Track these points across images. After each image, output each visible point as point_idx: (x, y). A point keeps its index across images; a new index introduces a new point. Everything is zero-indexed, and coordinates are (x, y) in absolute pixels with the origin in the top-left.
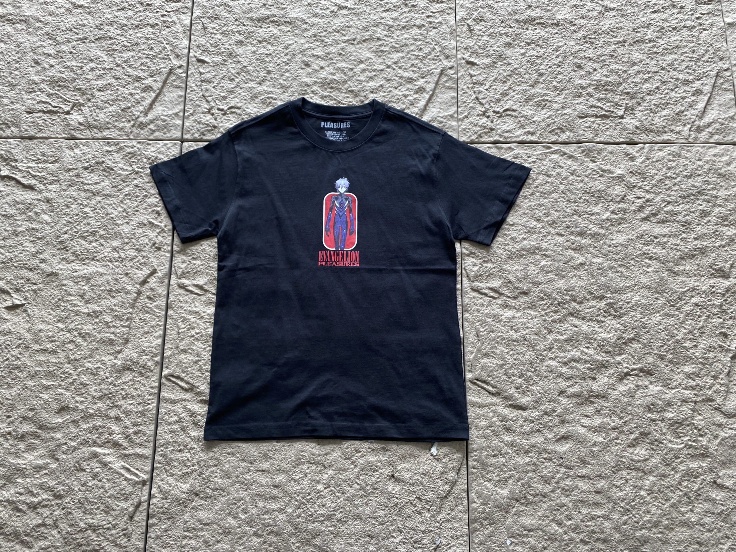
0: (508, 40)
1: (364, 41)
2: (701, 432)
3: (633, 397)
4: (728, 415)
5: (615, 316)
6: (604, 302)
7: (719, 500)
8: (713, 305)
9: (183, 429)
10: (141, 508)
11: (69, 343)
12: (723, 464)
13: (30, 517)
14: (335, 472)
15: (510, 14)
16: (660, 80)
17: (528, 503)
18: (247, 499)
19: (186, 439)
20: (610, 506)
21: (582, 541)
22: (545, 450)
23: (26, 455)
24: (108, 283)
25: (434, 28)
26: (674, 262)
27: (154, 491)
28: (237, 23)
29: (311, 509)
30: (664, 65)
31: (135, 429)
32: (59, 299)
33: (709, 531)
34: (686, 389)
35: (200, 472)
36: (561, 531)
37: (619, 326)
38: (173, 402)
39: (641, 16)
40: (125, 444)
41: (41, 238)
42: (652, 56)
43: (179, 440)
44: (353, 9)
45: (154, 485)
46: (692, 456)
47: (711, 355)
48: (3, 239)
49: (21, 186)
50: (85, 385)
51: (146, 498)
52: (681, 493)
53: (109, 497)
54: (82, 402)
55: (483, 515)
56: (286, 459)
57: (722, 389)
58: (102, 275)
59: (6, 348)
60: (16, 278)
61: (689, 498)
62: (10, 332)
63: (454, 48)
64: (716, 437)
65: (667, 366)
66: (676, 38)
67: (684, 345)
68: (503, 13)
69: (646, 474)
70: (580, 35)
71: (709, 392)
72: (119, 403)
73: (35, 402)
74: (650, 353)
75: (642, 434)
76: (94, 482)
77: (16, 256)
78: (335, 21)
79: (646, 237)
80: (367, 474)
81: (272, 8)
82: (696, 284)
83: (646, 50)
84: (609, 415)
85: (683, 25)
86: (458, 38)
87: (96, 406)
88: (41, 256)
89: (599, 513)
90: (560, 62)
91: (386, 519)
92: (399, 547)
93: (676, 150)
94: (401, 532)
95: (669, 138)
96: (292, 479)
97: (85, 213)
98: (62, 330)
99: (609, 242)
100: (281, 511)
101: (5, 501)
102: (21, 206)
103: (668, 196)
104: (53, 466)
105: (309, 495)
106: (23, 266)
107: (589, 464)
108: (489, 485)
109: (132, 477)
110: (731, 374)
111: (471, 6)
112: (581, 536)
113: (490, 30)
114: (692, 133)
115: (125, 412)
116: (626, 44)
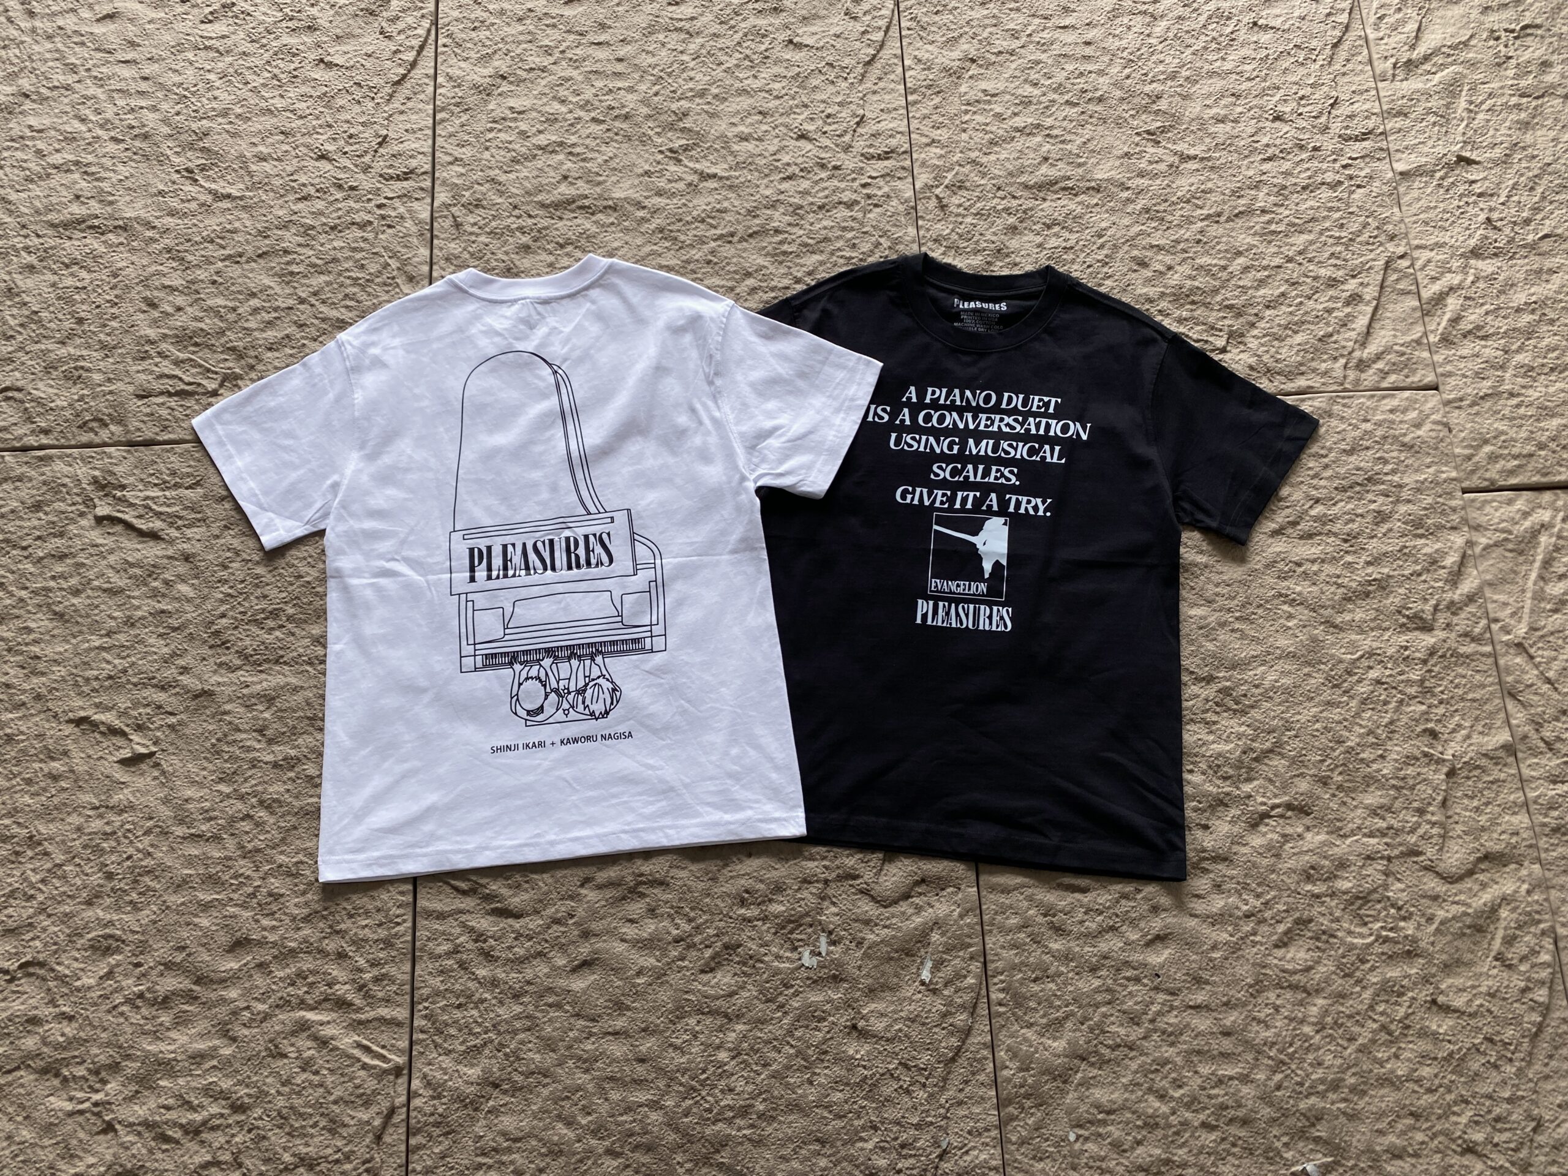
0: (1012, 220)
1: (750, 236)
2: (1402, 913)
3: (1277, 856)
4: (1451, 879)
5: (1235, 711)
6: (1213, 688)
7: (1445, 1034)
8: (1408, 681)
9: (463, 965)
10: (397, 1119)
11: (242, 819)
12: (1447, 968)
13: (188, 1150)
14: (748, 1027)
15: (1011, 174)
16: (1287, 281)
17: (1103, 1063)
18: (590, 1087)
19: (470, 984)
20: (1250, 1057)
21: (1204, 1125)
22: (1127, 963)
23: (173, 1034)
24: (308, 704)
25: (876, 206)
26: (1333, 607)
27: (416, 1084)
28: (516, 212)
29: (709, 1098)
30: (1291, 254)
31: (375, 972)
32: (218, 740)
33: (1430, 1091)
34: (1371, 835)
35: (500, 1044)
36: (1165, 1109)
37: (1243, 728)
38: (441, 916)
39: (1244, 168)
40: (358, 1002)
41: (178, 629)
42: (1269, 238)
43: (457, 986)
44: (727, 179)
45: (416, 1074)
46: (1390, 957)
47: (1410, 771)
48: (108, 635)
49: (134, 534)
50: (276, 897)
51: (403, 1099)
52: (1375, 1026)
53: (335, 1102)
54: (274, 928)
55: (1022, 1091)
56: (655, 1009)
57: (1435, 831)
58: (296, 689)
59: (126, 837)
60: (136, 704)
61: (1390, 1034)
62: (131, 807)
63: (913, 242)
64: (1430, 920)
65: (1334, 795)
66: (1310, 203)
67: (1362, 756)
68: (997, 172)
69: (1309, 994)
70: (1138, 207)
71: (1412, 839)
72: (343, 926)
73: (186, 935)
74: (1301, 775)
75: (1298, 922)
76: (304, 1076)
77: (134, 664)
78: (695, 202)
79: (1281, 565)
80: (807, 1027)
81: (580, 183)
82: (1375, 645)
83: (1257, 227)
84: (1237, 891)
85: (1319, 180)
86: (920, 223)
87: (301, 933)
88: (181, 662)
89: (1230, 1072)
90: (1106, 256)
91: (846, 1107)
92: (875, 1157)
93: (1323, 405)
94: (875, 1128)
95: (1310, 383)
96: (671, 1045)
97: (258, 576)
98: (228, 796)
99: (1216, 578)
100: (654, 1105)
101: (139, 1124)
102: (138, 571)
103: (1315, 488)
104: (227, 1051)
105: (704, 1072)
106: (149, 682)
107: (1207, 982)
108: (1029, 1034)
109: (376, 1062)
110: (1449, 803)
111: (941, 163)
112: (1202, 1117)
113: (978, 205)
114: (1349, 372)
115: (354, 943)
116: (1223, 219)
